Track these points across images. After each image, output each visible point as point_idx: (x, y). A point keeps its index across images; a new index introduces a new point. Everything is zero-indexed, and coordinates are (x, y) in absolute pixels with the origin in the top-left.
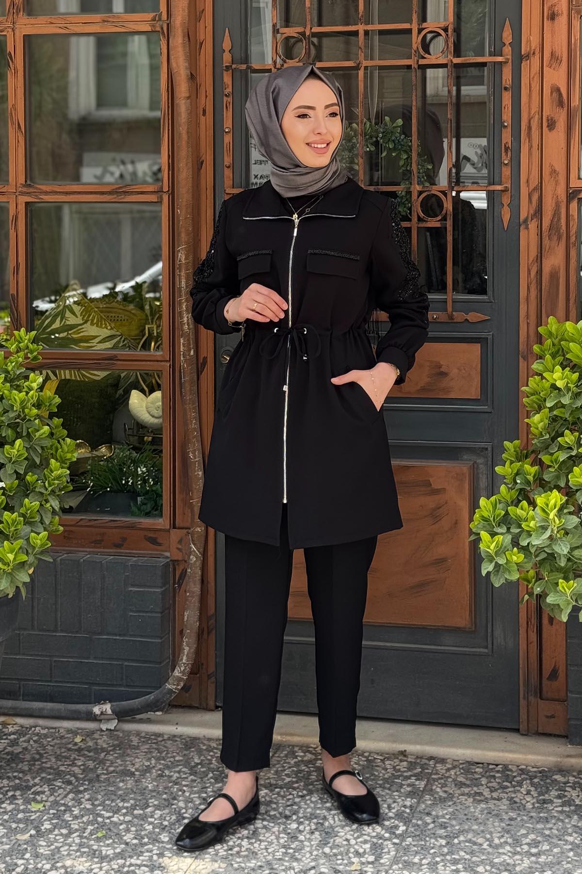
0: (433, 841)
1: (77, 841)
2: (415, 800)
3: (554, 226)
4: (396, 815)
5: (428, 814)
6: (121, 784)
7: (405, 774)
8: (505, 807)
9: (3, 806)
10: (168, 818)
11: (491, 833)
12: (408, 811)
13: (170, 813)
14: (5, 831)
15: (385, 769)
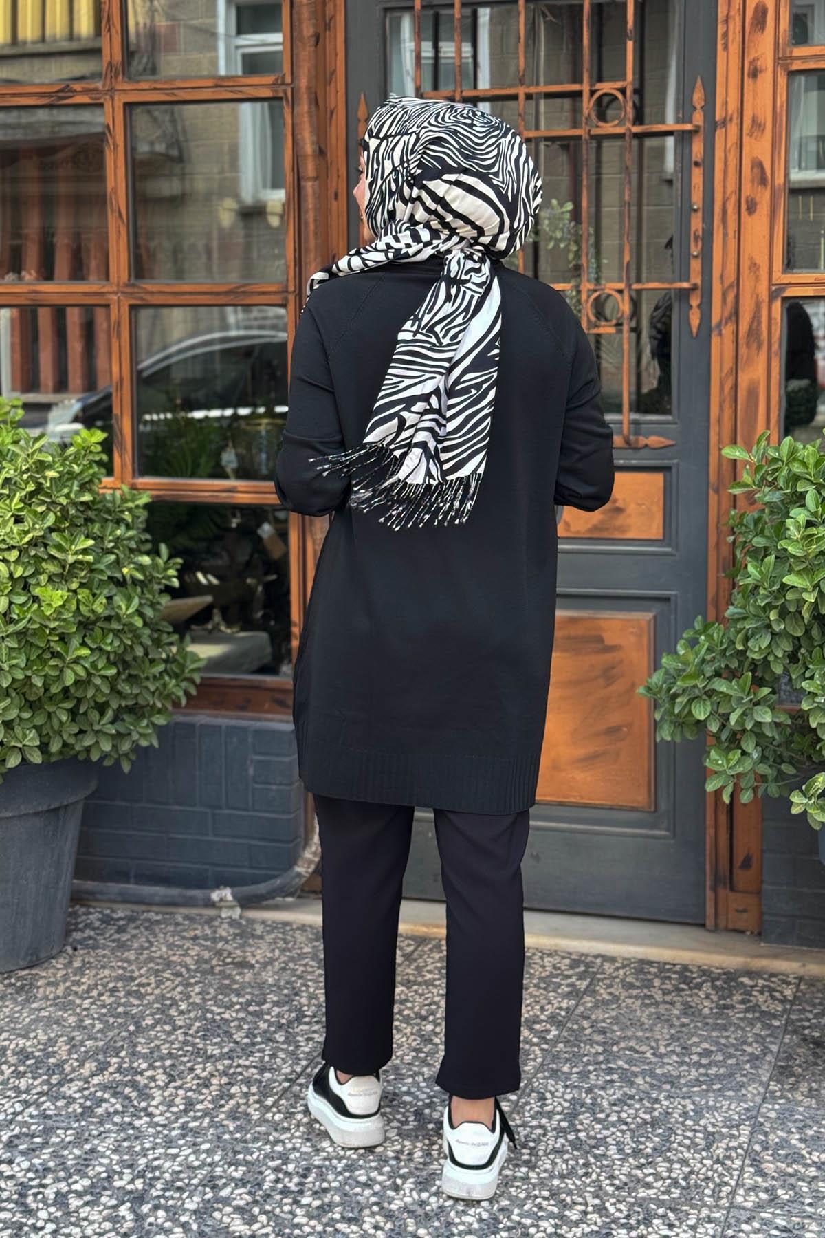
0: (588, 1047)
1: (181, 1038)
2: (573, 1002)
3: (753, 333)
4: (549, 1018)
5: (588, 1018)
6: (238, 978)
7: (566, 973)
8: (676, 1012)
9: (103, 998)
10: (286, 1016)
11: (657, 1041)
12: (563, 1013)
13: (290, 1011)
14: (101, 1026)
15: (543, 967)
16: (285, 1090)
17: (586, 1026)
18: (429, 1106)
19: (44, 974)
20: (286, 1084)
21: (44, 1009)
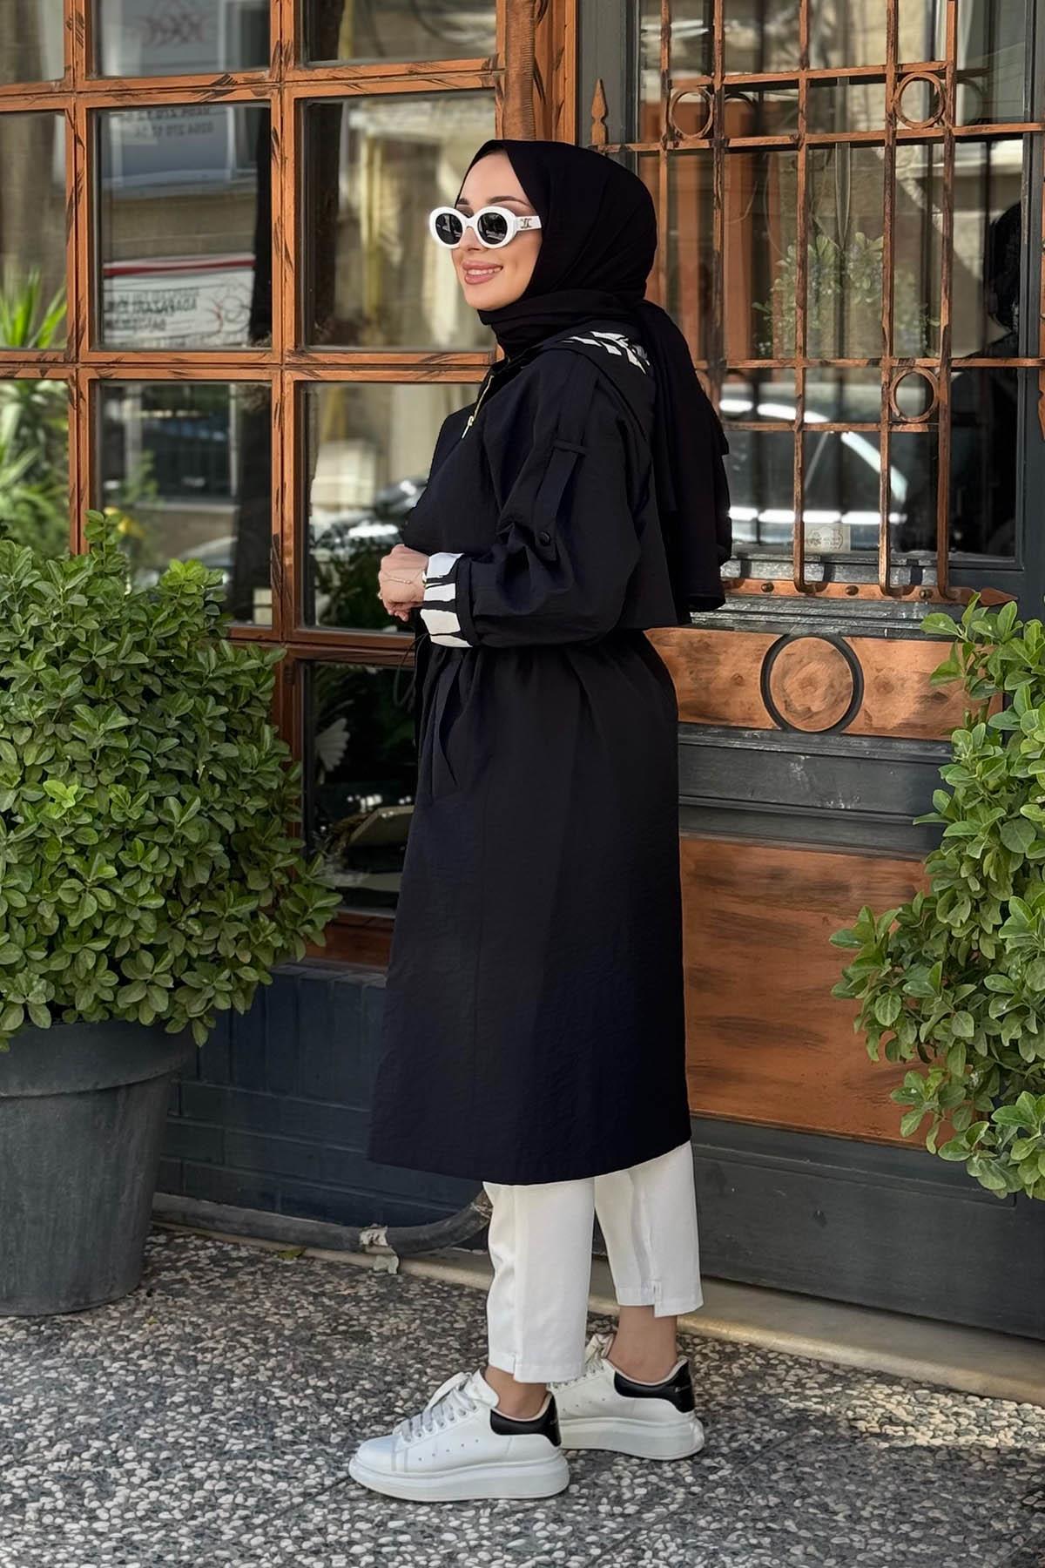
0: (759, 1497)
2: (785, 1433)
4: (732, 1451)
5: (789, 1457)
7: (808, 1392)
10: (365, 1411)
11: (868, 1499)
12: (759, 1447)
15: (780, 1381)
16: (293, 1507)
17: (779, 1468)
18: (472, 1550)
19: (88, 1323)
20: (298, 1500)
21: (55, 1368)
